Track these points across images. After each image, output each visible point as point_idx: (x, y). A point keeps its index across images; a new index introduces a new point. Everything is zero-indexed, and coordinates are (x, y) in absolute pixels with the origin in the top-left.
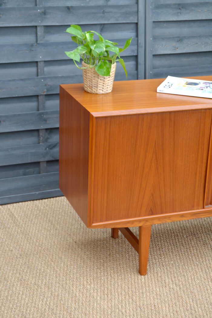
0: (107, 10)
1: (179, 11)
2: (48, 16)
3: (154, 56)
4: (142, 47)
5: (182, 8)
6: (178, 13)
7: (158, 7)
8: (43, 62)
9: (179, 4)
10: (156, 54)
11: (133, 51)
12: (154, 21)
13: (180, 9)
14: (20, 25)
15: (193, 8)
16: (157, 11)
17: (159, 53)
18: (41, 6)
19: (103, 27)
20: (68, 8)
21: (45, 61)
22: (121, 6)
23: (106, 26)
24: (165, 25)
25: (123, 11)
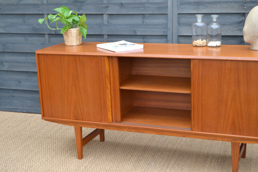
0: (146, 5)
1: (198, 6)
2: (109, 8)
3: (179, 36)
4: (170, 30)
5: (200, 5)
6: (197, 8)
7: (182, 4)
8: (107, 35)
9: (198, 2)
10: (181, 35)
11: (164, 32)
12: (179, 13)
13: (199, 5)
14: (93, 13)
15: (209, 5)
16: (181, 6)
17: (182, 35)
18: (106, 2)
19: (145, 16)
20: (122, 4)
21: (108, 35)
22: (156, 3)
23: (146, 15)
24: (189, 16)
25: (157, 6)
